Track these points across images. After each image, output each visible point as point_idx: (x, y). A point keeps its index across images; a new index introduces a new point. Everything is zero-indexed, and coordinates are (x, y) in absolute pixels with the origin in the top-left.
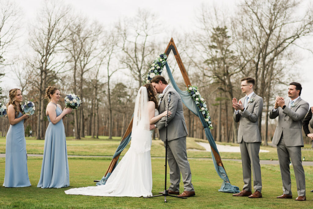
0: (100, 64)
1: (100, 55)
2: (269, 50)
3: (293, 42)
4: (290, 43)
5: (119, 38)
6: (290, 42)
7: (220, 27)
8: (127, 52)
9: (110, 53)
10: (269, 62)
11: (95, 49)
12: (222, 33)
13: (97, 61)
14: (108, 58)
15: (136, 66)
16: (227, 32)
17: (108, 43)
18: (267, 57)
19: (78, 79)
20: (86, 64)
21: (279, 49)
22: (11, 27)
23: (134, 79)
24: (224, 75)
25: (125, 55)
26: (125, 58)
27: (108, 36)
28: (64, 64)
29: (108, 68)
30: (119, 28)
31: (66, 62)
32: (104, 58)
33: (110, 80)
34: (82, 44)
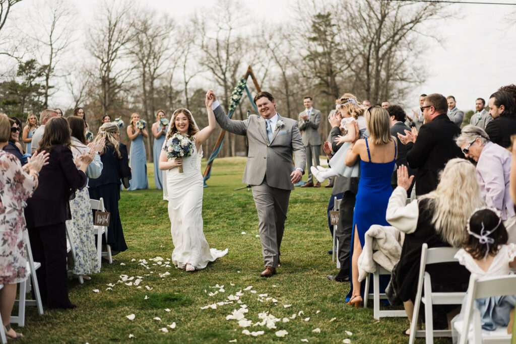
0: (174, 67)
1: (173, 56)
2: (383, 39)
3: (413, 29)
4: (408, 30)
5: (196, 34)
6: (409, 28)
7: (322, 13)
8: (206, 51)
9: (186, 52)
10: (384, 55)
11: (167, 49)
12: (324, 20)
13: (170, 64)
14: (183, 59)
15: (219, 68)
16: (331, 19)
17: (182, 40)
18: (381, 49)
19: (148, 88)
20: (157, 68)
21: (397, 37)
22: (64, 29)
23: (217, 84)
24: (328, 75)
25: (204, 54)
26: (205, 59)
27: (182, 32)
28: (130, 71)
29: (184, 72)
30: (195, 22)
31: (132, 69)
32: (179, 60)
33: (188, 87)
34: (150, 43)
